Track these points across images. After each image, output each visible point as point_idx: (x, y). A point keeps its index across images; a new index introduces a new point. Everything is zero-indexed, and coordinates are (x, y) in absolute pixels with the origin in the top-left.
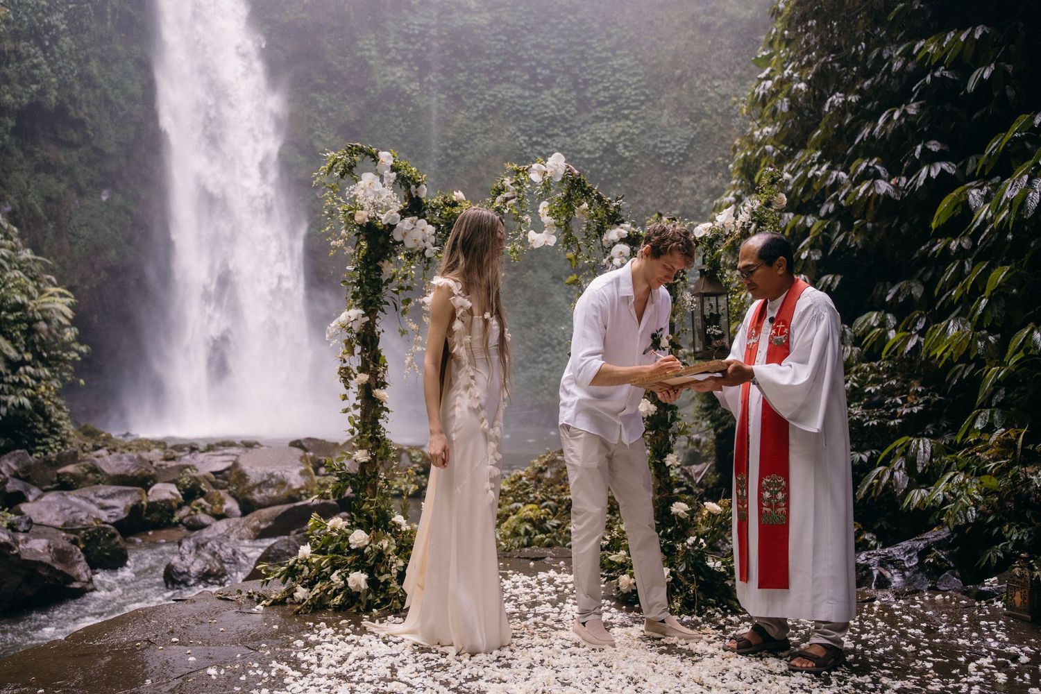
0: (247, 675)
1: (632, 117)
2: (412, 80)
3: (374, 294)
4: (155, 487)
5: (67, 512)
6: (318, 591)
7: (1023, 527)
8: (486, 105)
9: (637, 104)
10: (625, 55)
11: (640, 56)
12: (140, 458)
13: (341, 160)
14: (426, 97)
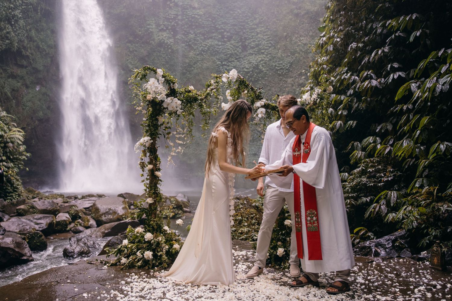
0: (101, 296)
1: (265, 53)
2: (170, 38)
3: (155, 130)
4: (59, 215)
5: (21, 226)
6: (131, 259)
7: (437, 229)
8: (202, 49)
9: (268, 48)
10: (263, 27)
11: (268, 27)
12: (53, 202)
13: (140, 73)
14: (177, 45)
